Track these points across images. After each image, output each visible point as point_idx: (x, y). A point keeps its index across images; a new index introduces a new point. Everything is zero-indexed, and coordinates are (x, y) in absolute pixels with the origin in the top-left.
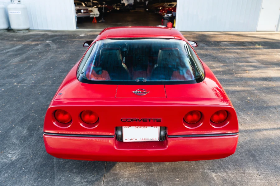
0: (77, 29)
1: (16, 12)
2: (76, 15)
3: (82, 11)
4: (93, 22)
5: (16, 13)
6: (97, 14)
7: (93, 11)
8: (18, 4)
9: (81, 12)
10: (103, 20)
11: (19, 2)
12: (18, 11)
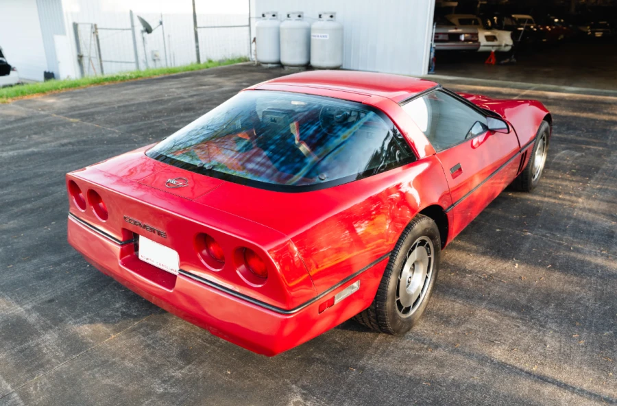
0: (428, 74)
1: (322, 35)
2: (434, 45)
3: (462, 38)
4: (487, 62)
5: (320, 38)
6: (506, 45)
7: (497, 37)
8: (328, 20)
9: (459, 40)
10: (514, 60)
11: (330, 19)
12: (324, 34)
